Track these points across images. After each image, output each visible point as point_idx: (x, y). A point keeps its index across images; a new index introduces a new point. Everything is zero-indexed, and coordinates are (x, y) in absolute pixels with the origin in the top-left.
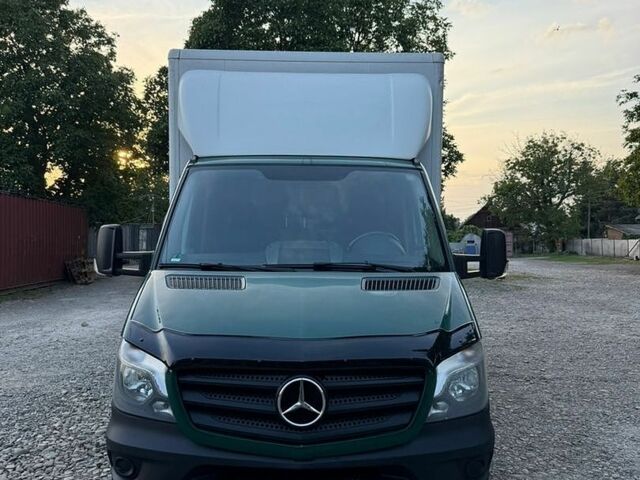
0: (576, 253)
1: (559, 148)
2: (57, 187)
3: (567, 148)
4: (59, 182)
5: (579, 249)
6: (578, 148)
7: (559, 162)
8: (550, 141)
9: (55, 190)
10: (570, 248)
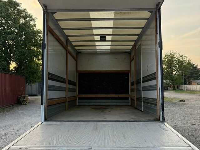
0: (182, 90)
1: (175, 56)
2: (14, 70)
3: (177, 56)
4: (15, 68)
5: (183, 88)
6: (181, 56)
7: (175, 60)
8: (172, 54)
9: (13, 71)
10: (180, 88)
